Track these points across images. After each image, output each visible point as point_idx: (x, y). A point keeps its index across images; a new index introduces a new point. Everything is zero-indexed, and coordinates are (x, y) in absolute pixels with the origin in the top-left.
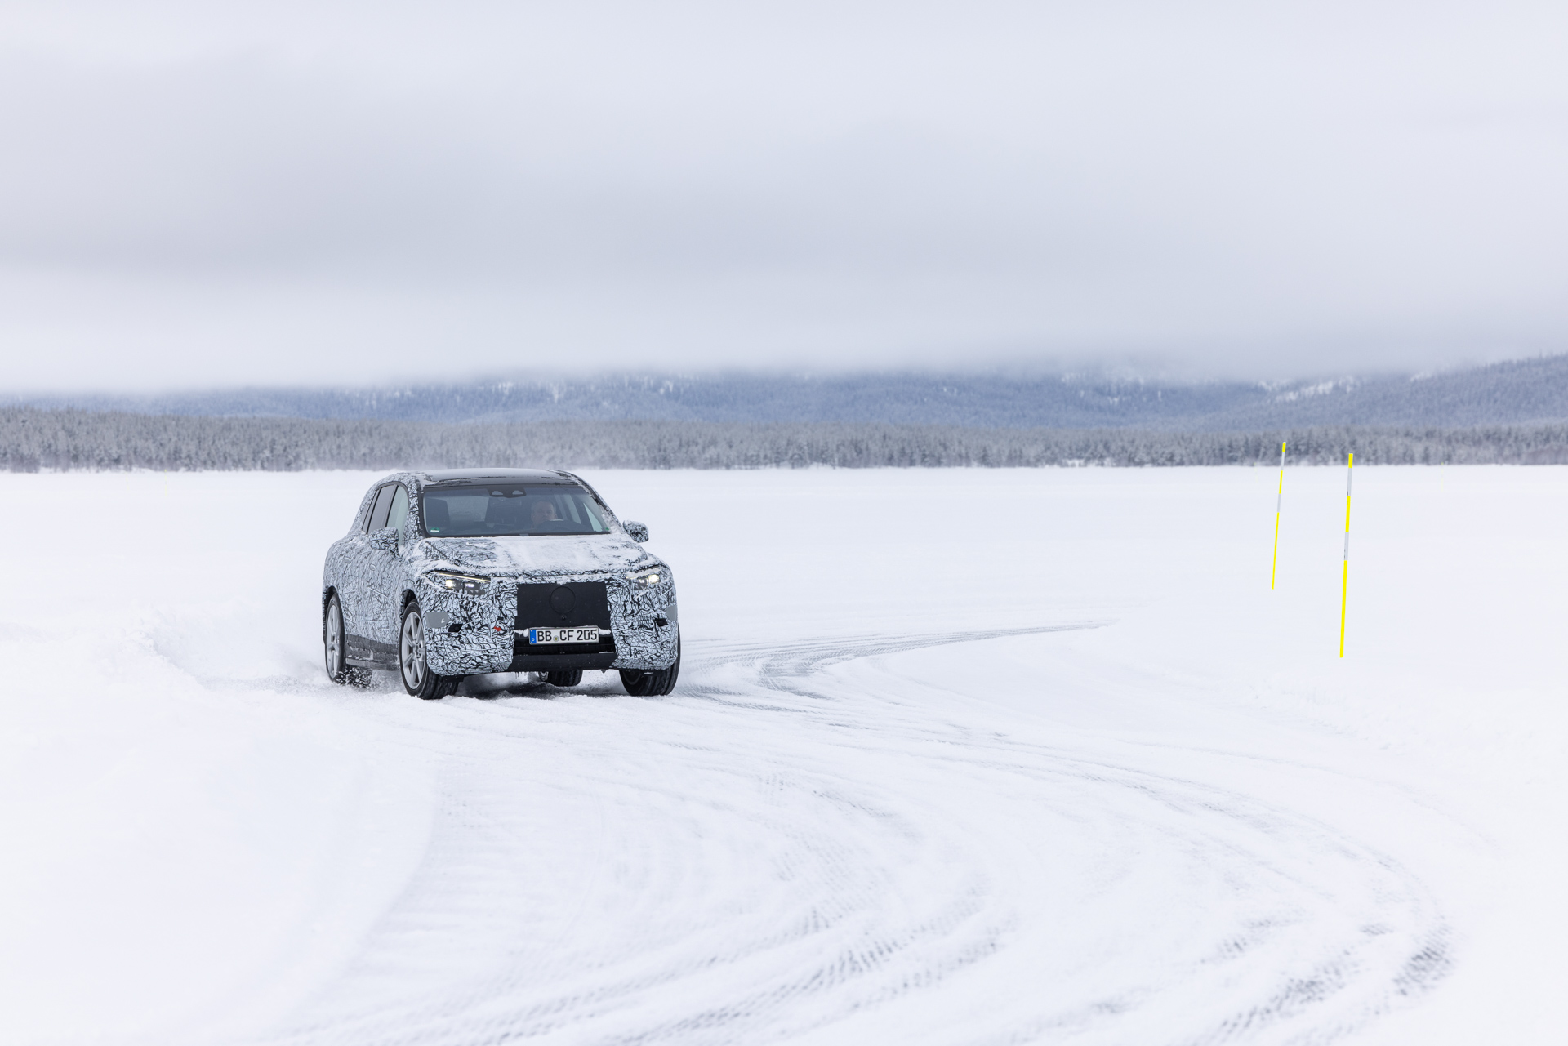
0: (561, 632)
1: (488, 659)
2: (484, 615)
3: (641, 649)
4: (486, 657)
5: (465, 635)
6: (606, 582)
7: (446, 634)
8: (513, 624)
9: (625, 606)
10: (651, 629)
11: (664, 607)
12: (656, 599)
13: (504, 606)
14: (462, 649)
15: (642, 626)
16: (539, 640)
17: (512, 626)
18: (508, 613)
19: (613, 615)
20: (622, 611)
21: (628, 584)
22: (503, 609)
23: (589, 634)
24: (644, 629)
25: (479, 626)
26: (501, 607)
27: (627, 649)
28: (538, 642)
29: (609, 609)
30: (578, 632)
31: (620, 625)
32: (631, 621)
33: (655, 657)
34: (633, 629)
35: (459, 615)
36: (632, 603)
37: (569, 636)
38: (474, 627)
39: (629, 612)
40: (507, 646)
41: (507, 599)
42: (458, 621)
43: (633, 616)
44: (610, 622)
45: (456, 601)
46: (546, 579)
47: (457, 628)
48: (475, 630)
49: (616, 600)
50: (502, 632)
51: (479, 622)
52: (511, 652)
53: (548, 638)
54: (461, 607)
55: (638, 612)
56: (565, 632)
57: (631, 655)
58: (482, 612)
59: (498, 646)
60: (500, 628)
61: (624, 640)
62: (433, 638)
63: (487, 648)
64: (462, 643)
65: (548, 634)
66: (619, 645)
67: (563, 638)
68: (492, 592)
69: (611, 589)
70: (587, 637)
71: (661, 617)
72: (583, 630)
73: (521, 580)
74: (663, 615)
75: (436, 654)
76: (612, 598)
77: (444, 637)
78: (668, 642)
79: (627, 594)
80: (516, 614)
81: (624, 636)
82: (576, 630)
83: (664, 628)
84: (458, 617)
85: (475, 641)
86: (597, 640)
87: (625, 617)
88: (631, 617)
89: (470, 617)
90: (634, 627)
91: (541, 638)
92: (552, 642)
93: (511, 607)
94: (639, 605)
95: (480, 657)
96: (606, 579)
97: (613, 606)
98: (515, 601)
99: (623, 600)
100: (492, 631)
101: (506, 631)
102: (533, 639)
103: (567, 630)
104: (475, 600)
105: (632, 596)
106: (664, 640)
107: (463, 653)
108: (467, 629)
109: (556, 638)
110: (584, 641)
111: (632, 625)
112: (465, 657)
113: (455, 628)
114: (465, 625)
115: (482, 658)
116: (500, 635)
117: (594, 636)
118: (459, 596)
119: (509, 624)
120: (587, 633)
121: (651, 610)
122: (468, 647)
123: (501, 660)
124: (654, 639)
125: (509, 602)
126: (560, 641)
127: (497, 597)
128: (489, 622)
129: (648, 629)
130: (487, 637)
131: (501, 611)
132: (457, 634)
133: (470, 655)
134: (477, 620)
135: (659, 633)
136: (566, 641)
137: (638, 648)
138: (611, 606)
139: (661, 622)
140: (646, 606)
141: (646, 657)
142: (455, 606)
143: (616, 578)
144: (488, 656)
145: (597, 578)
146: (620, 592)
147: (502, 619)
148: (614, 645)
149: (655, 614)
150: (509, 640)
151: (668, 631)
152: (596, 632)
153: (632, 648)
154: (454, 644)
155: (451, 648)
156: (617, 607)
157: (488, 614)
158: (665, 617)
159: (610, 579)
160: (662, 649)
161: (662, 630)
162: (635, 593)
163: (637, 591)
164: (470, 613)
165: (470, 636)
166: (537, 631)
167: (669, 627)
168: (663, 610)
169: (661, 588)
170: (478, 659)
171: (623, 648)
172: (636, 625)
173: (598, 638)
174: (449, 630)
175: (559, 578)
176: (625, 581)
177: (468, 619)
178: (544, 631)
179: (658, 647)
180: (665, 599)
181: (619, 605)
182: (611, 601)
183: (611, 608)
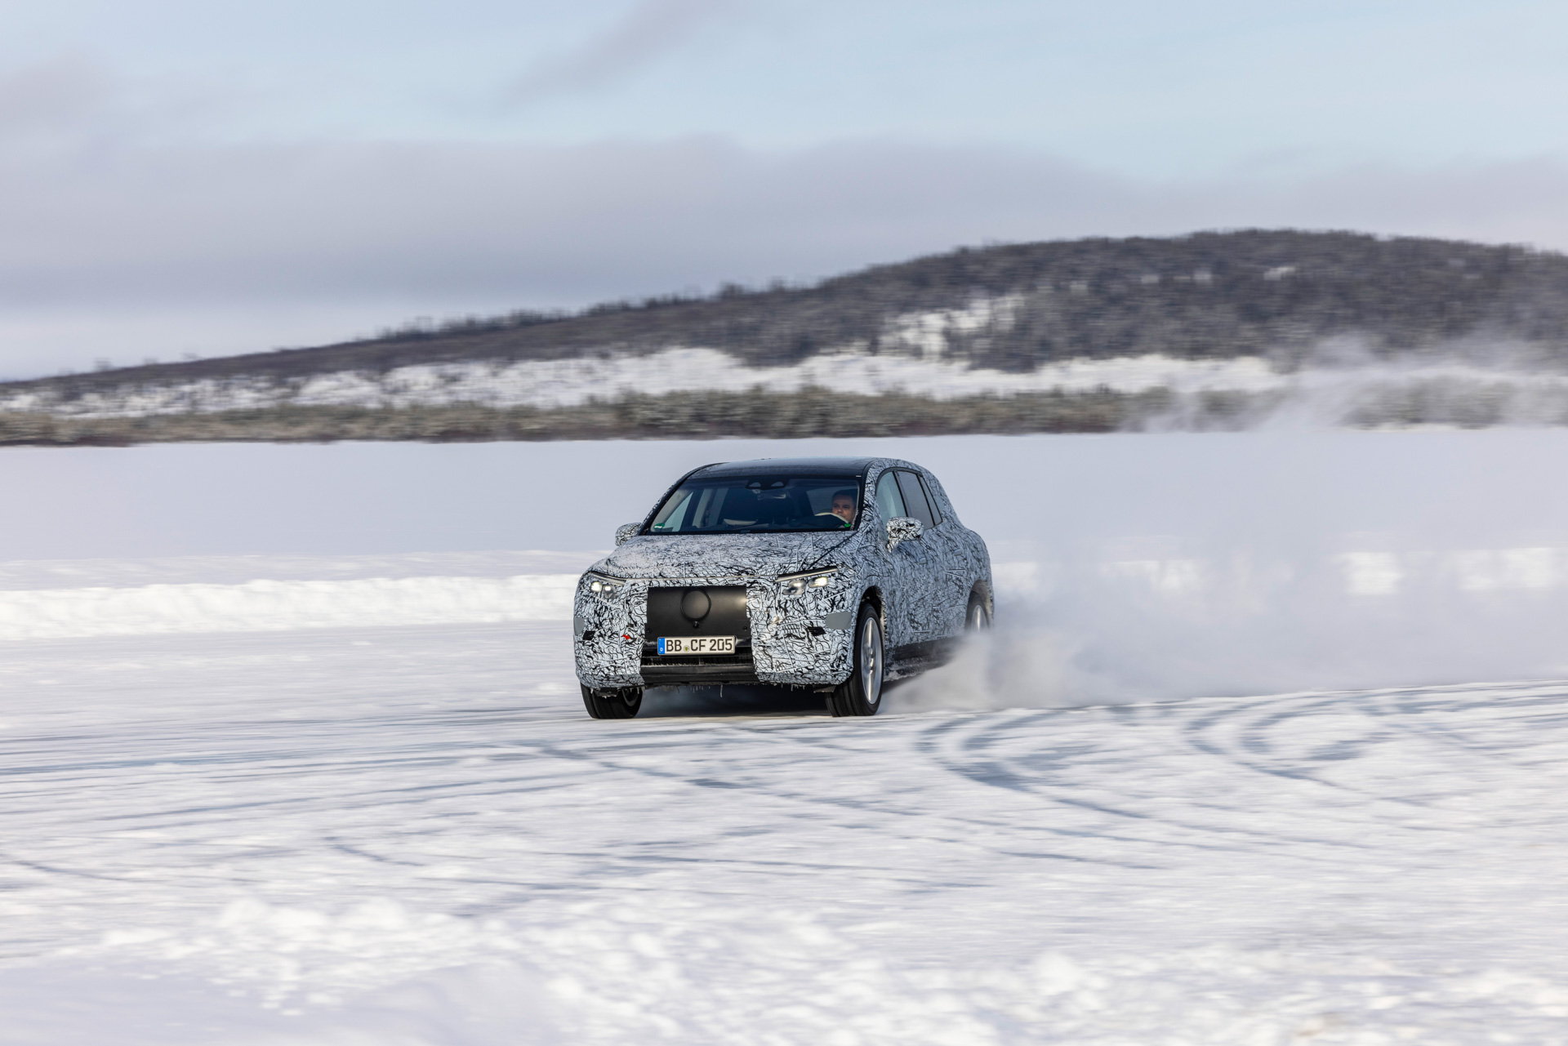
0: (692, 641)
1: (615, 671)
2: (614, 621)
3: (785, 661)
4: (613, 669)
5: (597, 643)
6: (748, 585)
7: (581, 642)
8: (643, 632)
9: (768, 612)
10: (803, 639)
11: (823, 613)
12: (813, 605)
13: (633, 612)
14: (595, 659)
15: (789, 635)
16: (668, 650)
17: (642, 634)
18: (637, 619)
19: (753, 622)
20: (765, 619)
21: (774, 587)
22: (632, 615)
23: (726, 645)
24: (793, 639)
25: (609, 634)
26: (630, 612)
27: (768, 662)
28: (666, 652)
29: (748, 616)
30: (711, 641)
31: (763, 633)
32: (775, 630)
33: (805, 670)
34: (777, 639)
35: (592, 621)
36: (777, 609)
37: (700, 646)
38: (605, 635)
39: (774, 619)
40: (634, 656)
41: (637, 603)
42: (590, 628)
43: (778, 624)
44: (750, 630)
45: (593, 605)
46: (682, 581)
47: (590, 636)
48: (606, 638)
49: (758, 606)
50: (630, 640)
51: (609, 629)
52: (638, 663)
53: (678, 648)
54: (596, 612)
55: (784, 620)
56: (696, 641)
57: (772, 668)
58: (612, 619)
59: (625, 656)
60: (628, 637)
61: (764, 650)
63: (615, 658)
64: (595, 652)
65: (678, 643)
66: (757, 657)
67: (694, 648)
68: (624, 596)
69: (752, 594)
70: (721, 647)
71: (815, 625)
72: (716, 639)
73: (655, 584)
74: (821, 624)
76: (753, 603)
77: (581, 645)
78: (826, 654)
79: (772, 599)
80: (645, 621)
81: (765, 647)
82: (708, 639)
83: (820, 637)
84: (591, 624)
85: (606, 651)
86: (732, 651)
87: (767, 625)
88: (775, 625)
89: (601, 624)
90: (779, 637)
91: (670, 648)
92: (683, 652)
93: (640, 612)
94: (786, 610)
95: (607, 668)
96: (749, 583)
97: (753, 613)
98: (644, 606)
99: (765, 605)
100: (621, 639)
101: (634, 640)
102: (661, 649)
103: (698, 639)
104: (607, 604)
105: (779, 601)
106: (820, 650)
107: (595, 664)
108: (599, 636)
109: (686, 649)
110: (717, 652)
111: (776, 634)
112: (596, 668)
114: (597, 633)
115: (609, 670)
116: (628, 643)
117: (728, 647)
118: (596, 601)
119: (639, 632)
120: (721, 642)
121: (802, 617)
122: (600, 656)
123: (628, 672)
124: (805, 651)
125: (638, 607)
126: (690, 652)
127: (627, 603)
128: (619, 629)
129: (798, 638)
130: (616, 646)
131: (630, 617)
132: (591, 643)
133: (599, 665)
134: (607, 627)
135: (814, 643)
136: (698, 652)
137: (781, 661)
138: (750, 612)
139: (817, 631)
140: (796, 613)
141: (792, 671)
142: (590, 612)
143: (761, 581)
144: (615, 667)
145: (739, 581)
146: (763, 597)
147: (632, 626)
148: (752, 656)
149: (807, 622)
150: (637, 649)
151: (826, 641)
152: (732, 642)
153: (774, 660)
154: (588, 654)
155: (586, 657)
156: (758, 613)
157: (618, 620)
158: (822, 625)
159: (754, 582)
160: (816, 661)
161: (817, 640)
162: (783, 598)
163: (786, 596)
164: (601, 619)
165: (602, 645)
166: (666, 639)
167: (827, 636)
168: (821, 617)
169: (824, 593)
170: (606, 671)
171: (762, 659)
172: (781, 634)
173: (733, 649)
174: (584, 638)
175: (696, 580)
176: (771, 584)
177: (599, 626)
178: (673, 639)
179: (810, 659)
180: (828, 605)
181: (761, 612)
182: (751, 607)
183: (751, 615)
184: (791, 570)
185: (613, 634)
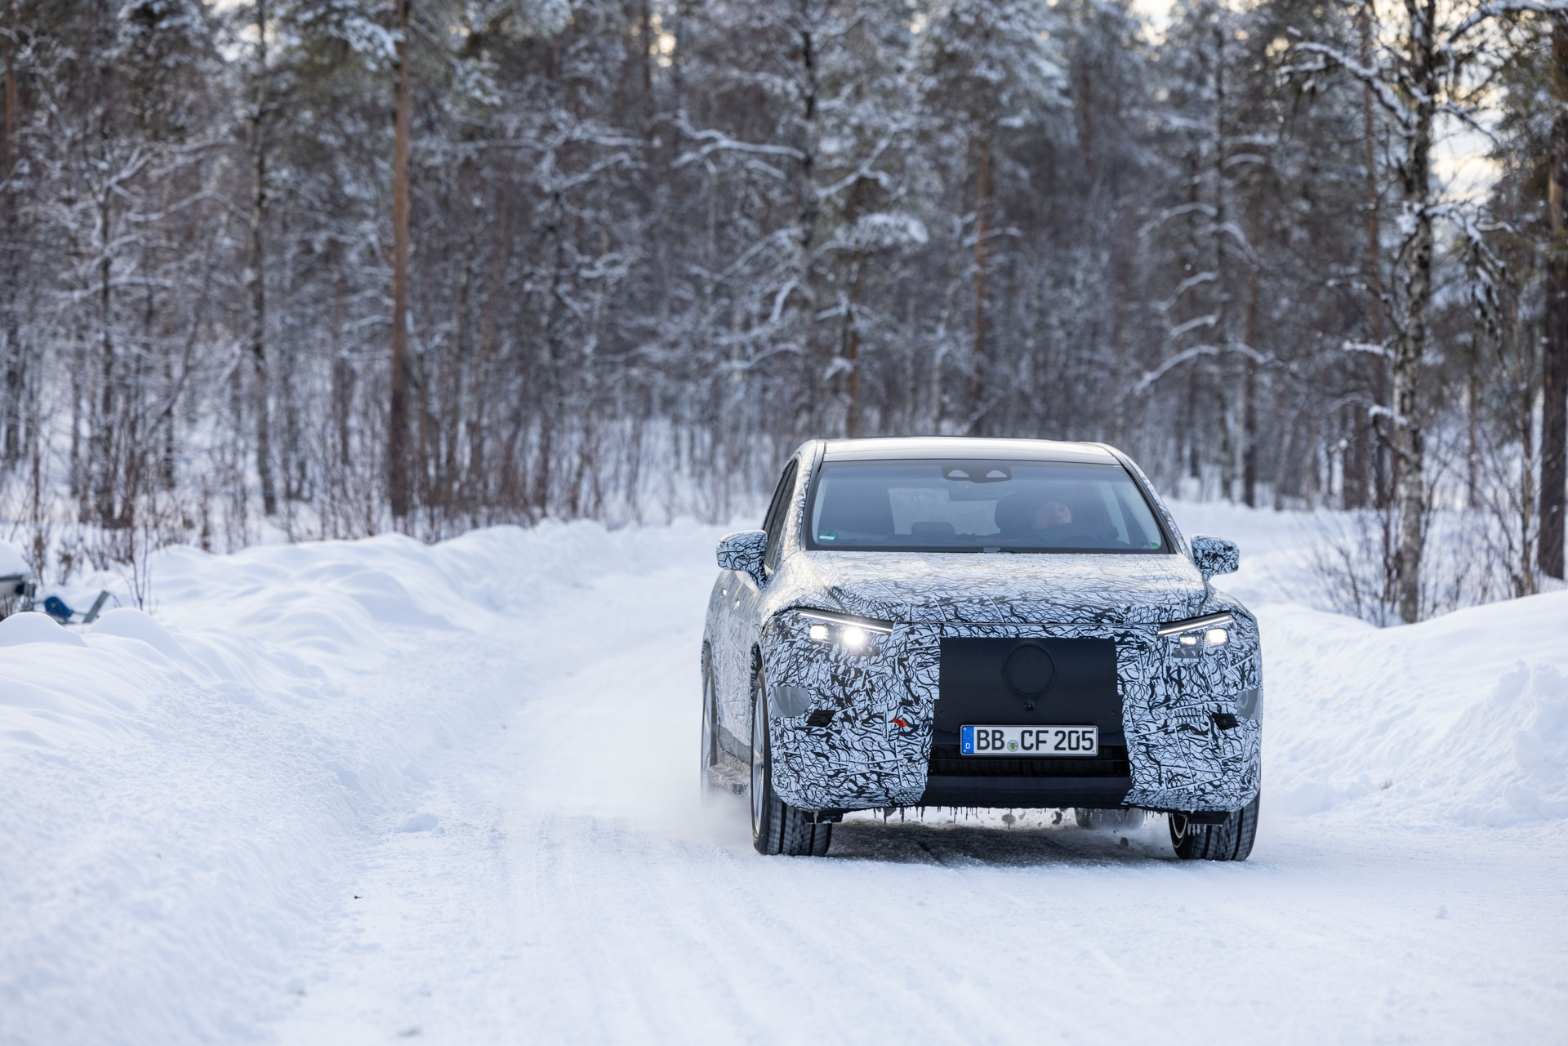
0: (1023, 733)
1: (879, 781)
2: (875, 695)
3: (1181, 771)
4: (875, 777)
5: (839, 732)
6: (1117, 639)
7: (803, 729)
8: (931, 715)
9: (1152, 686)
10: (1204, 733)
11: (1233, 691)
12: (1217, 677)
13: (915, 680)
14: (832, 759)
15: (1185, 727)
16: (979, 748)
17: (928, 719)
18: (921, 692)
19: (1127, 703)
20: (1147, 697)
21: (1160, 645)
22: (912, 685)
23: (1083, 742)
24: (1189, 734)
25: (865, 716)
26: (908, 681)
27: (1153, 772)
28: (976, 751)
29: (1120, 692)
30: (1057, 734)
31: (1143, 723)
32: (1164, 717)
33: (1209, 788)
34: (1166, 732)
35: (828, 693)
36: (1166, 682)
37: (1038, 742)
38: (856, 718)
39: (1161, 699)
40: (916, 757)
41: (922, 665)
42: (826, 705)
43: (1168, 708)
44: (1122, 717)
45: (826, 666)
46: (1000, 629)
47: (823, 719)
48: (858, 724)
49: (1134, 674)
50: (907, 729)
51: (866, 709)
52: (924, 768)
53: (998, 744)
54: (834, 678)
55: (1178, 700)
56: (1031, 733)
57: (1161, 783)
58: (873, 690)
59: (900, 757)
60: (904, 722)
61: (1147, 752)
62: (782, 735)
63: (879, 759)
64: (833, 747)
65: (998, 735)
66: (1137, 763)
67: (1027, 744)
68: (892, 652)
69: (1125, 654)
70: (1074, 745)
71: (1224, 711)
72: (1067, 730)
73: (951, 632)
74: (1230, 708)
75: (785, 767)
76: (1127, 671)
77: (801, 734)
78: (1237, 760)
79: (1157, 664)
80: (936, 696)
81: (1147, 746)
82: (1053, 730)
83: (1230, 732)
84: (826, 698)
85: (857, 745)
86: (1094, 751)
87: (1151, 708)
88: (1163, 709)
89: (849, 699)
90: (1170, 729)
91: (983, 743)
92: (1005, 751)
93: (928, 682)
94: (1180, 685)
95: (863, 775)
96: (1117, 635)
97: (1128, 687)
98: (935, 670)
99: (1148, 675)
100: (890, 726)
101: (915, 728)
102: (967, 746)
103: (1034, 729)
104: (860, 666)
105: (1169, 668)
106: (1229, 755)
107: (834, 767)
108: (842, 720)
109: (1013, 746)
110: (1068, 752)
111: (1166, 725)
112: (836, 775)
113: (821, 718)
114: (840, 714)
115: (867, 779)
116: (904, 734)
117: (1087, 744)
118: (832, 657)
119: (923, 715)
120: (1074, 736)
121: (1205, 697)
122: (844, 756)
123: (905, 784)
124: (1208, 754)
125: (924, 671)
126: (1020, 751)
127: (901, 662)
128: (884, 708)
129: (1197, 732)
130: (879, 738)
131: (908, 688)
132: (824, 730)
133: (845, 771)
134: (862, 705)
135: (1221, 742)
136: (1033, 751)
137: (1175, 770)
138: (1124, 686)
139: (1224, 721)
140: (1196, 689)
141: (1191, 788)
142: (822, 676)
143: (1136, 632)
145: (1100, 632)
146: (1145, 660)
147: (909, 703)
148: (1128, 761)
149: (1213, 705)
150: (922, 743)
151: (1238, 739)
152: (1094, 736)
153: (1164, 769)
154: (818, 750)
155: (813, 756)
156: (1137, 688)
157: (883, 693)
158: (1234, 711)
159: (1126, 635)
160: (1224, 773)
161: (1226, 736)
162: (1174, 662)
163: (1178, 660)
164: (848, 690)
165: (848, 735)
166: (976, 729)
167: (1240, 731)
168: (1231, 697)
169: (1229, 656)
170: (861, 781)
171: (1144, 767)
172: (1173, 725)
173: (1095, 748)
174: (809, 723)
175: (1024, 629)
176: (1154, 639)
177: (845, 701)
178: (990, 729)
179: (1216, 769)
180: (1237, 677)
181: (1141, 685)
182: (1125, 677)
183: (1124, 690)
184: (1176, 615)
185: (871, 717)
